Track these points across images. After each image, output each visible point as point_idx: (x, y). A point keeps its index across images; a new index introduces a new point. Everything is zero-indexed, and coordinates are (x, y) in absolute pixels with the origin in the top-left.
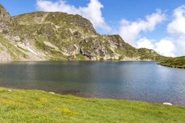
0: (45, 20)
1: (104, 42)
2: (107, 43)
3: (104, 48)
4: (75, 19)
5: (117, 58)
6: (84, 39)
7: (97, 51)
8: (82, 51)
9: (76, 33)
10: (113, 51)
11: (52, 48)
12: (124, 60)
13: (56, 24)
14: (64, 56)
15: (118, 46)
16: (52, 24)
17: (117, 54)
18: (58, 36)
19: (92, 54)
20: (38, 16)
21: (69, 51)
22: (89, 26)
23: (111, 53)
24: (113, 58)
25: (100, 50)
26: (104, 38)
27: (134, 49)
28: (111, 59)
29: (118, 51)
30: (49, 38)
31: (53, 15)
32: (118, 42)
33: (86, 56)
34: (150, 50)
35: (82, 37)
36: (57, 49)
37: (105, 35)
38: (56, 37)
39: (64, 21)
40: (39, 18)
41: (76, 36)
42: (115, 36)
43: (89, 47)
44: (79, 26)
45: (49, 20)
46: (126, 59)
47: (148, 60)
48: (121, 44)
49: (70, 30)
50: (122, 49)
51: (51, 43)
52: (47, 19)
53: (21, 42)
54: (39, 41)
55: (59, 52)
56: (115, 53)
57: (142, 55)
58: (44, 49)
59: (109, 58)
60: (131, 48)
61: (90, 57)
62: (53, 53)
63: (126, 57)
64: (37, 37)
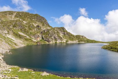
0: (15, 17)
1: (56, 32)
2: (58, 32)
3: (56, 35)
4: (36, 17)
5: (65, 42)
6: (43, 30)
7: (53, 37)
8: (44, 38)
9: (38, 26)
10: (62, 37)
11: (25, 37)
12: (69, 43)
13: (23, 20)
14: (34, 42)
15: (64, 34)
16: (21, 20)
17: (65, 39)
18: (27, 28)
19: (50, 40)
20: (10, 14)
21: (36, 38)
22: (45, 21)
23: (61, 39)
24: (62, 42)
25: (55, 37)
26: (56, 29)
27: (73, 36)
28: (61, 42)
29: (64, 37)
30: (21, 29)
31: (20, 14)
32: (64, 31)
33: (46, 41)
34: (83, 36)
35: (42, 29)
36: (28, 37)
37: (56, 28)
38: (25, 29)
39: (28, 18)
40: (10, 16)
41: (38, 28)
42: (61, 28)
43: (47, 35)
44: (38, 21)
45: (17, 17)
46: (70, 42)
47: (83, 42)
48: (66, 33)
49: (34, 24)
50: (66, 36)
51: (23, 33)
52: (16, 16)
53: (8, 34)
54: (15, 32)
55: (30, 39)
56: (63, 39)
57: (79, 39)
58: (20, 37)
59: (60, 42)
60: (72, 35)
61: (49, 41)
62: (26, 40)
63: (70, 41)
64: (13, 29)
